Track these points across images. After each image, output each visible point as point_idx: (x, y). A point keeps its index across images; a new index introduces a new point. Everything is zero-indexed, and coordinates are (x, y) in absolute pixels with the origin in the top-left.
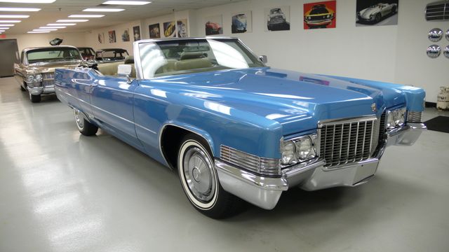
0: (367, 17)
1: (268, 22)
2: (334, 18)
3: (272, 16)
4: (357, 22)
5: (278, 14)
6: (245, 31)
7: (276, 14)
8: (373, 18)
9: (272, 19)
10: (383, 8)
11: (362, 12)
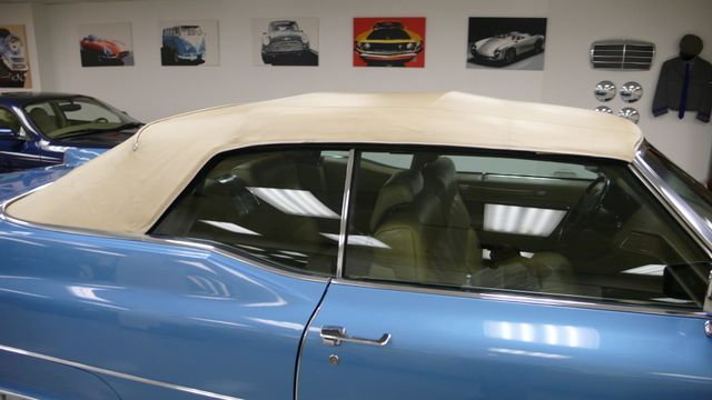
0: (490, 52)
1: (264, 47)
2: (421, 50)
3: (275, 35)
4: (470, 61)
5: (289, 33)
6: (199, 61)
7: (282, 32)
8: (501, 56)
9: (273, 41)
10: (520, 41)
11: (479, 44)
